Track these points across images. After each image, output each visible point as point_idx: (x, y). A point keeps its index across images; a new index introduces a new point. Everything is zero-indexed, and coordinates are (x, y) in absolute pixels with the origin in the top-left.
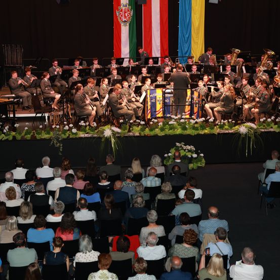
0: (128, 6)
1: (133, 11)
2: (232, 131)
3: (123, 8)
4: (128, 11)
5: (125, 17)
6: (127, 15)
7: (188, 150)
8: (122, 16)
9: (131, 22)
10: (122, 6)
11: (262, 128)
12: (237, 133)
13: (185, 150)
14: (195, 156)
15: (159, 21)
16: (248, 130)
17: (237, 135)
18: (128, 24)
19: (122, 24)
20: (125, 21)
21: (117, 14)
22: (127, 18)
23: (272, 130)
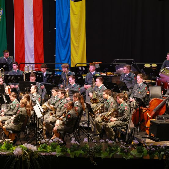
2: (7, 153)
11: (43, 151)
12: (11, 155)
16: (24, 152)
17: (11, 157)
23: (53, 153)
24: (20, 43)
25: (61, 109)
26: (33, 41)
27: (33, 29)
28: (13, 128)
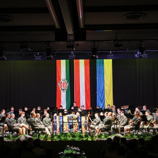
0: (65, 80)
1: (69, 83)
3: (63, 82)
4: (66, 83)
5: (64, 87)
6: (65, 86)
7: (74, 150)
8: (62, 86)
9: (67, 90)
10: (62, 81)
13: (72, 150)
14: (78, 153)
15: (84, 89)
18: (65, 91)
19: (62, 91)
20: (64, 89)
21: (59, 85)
22: (65, 87)
24: (78, 100)
25: (123, 121)
26: (85, 99)
27: (85, 93)
28: (105, 128)
